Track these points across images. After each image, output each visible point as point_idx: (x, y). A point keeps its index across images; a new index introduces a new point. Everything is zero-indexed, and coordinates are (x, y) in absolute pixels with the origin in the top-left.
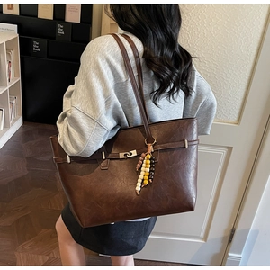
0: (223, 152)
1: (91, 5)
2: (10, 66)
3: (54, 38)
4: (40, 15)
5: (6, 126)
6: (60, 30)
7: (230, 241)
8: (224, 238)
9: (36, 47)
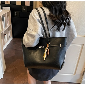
0: (81, 46)
1: (33, 2)
2: (8, 21)
3: (22, 11)
4: (17, 4)
5: (8, 39)
6: (23, 8)
7: (83, 75)
8: (81, 74)
9: (16, 14)
